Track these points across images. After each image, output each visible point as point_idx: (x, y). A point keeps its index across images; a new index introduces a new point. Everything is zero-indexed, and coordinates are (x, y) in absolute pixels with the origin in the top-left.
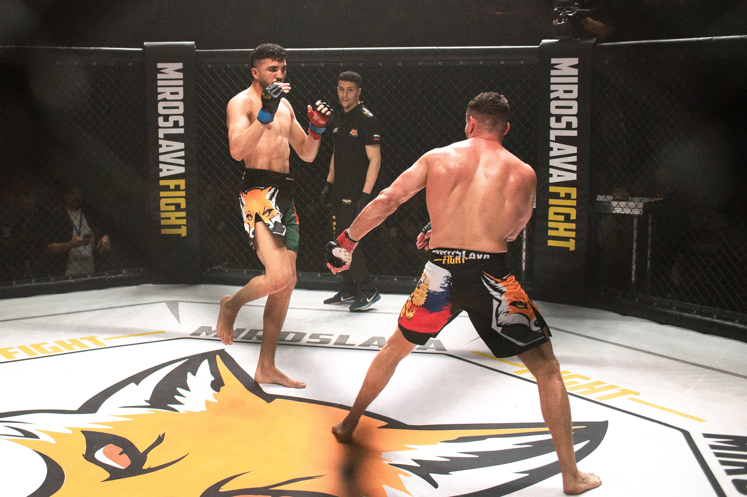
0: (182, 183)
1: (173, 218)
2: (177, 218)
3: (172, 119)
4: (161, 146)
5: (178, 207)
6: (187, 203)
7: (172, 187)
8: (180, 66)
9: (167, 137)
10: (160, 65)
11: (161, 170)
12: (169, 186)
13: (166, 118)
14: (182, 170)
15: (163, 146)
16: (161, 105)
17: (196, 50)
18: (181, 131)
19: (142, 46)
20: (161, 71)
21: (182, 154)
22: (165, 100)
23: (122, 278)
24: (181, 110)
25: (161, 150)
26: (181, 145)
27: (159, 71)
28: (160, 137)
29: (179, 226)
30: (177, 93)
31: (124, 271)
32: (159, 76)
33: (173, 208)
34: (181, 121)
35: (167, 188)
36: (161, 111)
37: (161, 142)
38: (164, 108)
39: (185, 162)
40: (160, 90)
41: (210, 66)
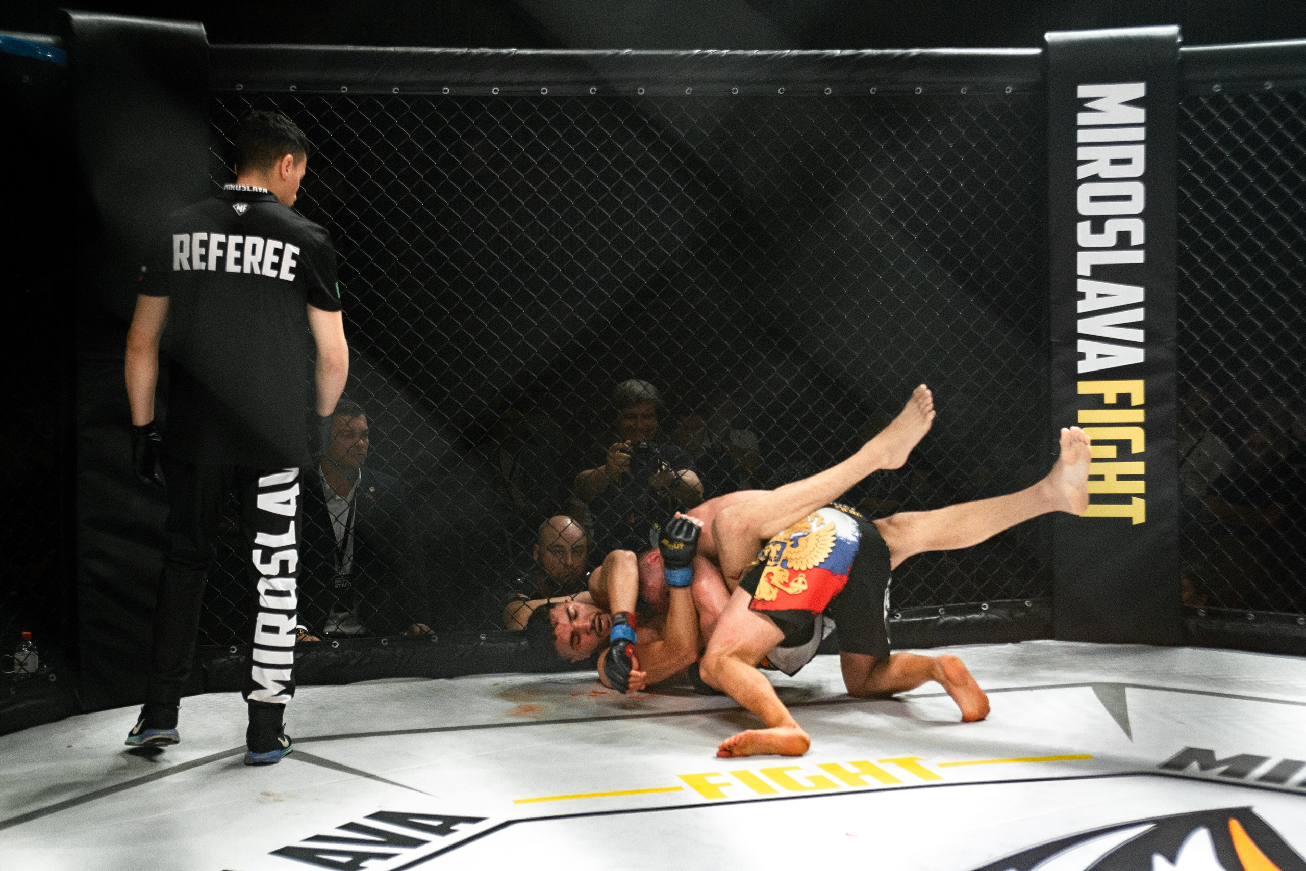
0: (1136, 389)
1: (1111, 478)
2: (1121, 478)
3: (1112, 228)
4: (1082, 296)
5: (1124, 449)
6: (1148, 440)
7: (1110, 399)
8: (1138, 90)
9: (1100, 273)
10: (1084, 91)
11: (1082, 356)
12: (1101, 397)
13: (1098, 224)
14: (1137, 356)
15: (1087, 295)
16: (1084, 192)
17: (1183, 49)
18: (1137, 257)
19: (1042, 43)
20: (1089, 105)
21: (1138, 315)
22: (1095, 179)
23: (978, 623)
24: (1138, 204)
25: (1082, 306)
26: (1137, 294)
27: (1081, 105)
28: (1080, 272)
29: (1125, 499)
30: (1128, 161)
31: (985, 606)
32: (1083, 118)
33: (1111, 452)
34: (1138, 231)
35: (1097, 402)
36: (1084, 206)
37: (1082, 285)
38: (1094, 199)
39: (1147, 336)
40: (1082, 153)
41: (1217, 88)
